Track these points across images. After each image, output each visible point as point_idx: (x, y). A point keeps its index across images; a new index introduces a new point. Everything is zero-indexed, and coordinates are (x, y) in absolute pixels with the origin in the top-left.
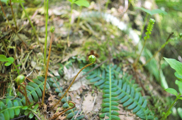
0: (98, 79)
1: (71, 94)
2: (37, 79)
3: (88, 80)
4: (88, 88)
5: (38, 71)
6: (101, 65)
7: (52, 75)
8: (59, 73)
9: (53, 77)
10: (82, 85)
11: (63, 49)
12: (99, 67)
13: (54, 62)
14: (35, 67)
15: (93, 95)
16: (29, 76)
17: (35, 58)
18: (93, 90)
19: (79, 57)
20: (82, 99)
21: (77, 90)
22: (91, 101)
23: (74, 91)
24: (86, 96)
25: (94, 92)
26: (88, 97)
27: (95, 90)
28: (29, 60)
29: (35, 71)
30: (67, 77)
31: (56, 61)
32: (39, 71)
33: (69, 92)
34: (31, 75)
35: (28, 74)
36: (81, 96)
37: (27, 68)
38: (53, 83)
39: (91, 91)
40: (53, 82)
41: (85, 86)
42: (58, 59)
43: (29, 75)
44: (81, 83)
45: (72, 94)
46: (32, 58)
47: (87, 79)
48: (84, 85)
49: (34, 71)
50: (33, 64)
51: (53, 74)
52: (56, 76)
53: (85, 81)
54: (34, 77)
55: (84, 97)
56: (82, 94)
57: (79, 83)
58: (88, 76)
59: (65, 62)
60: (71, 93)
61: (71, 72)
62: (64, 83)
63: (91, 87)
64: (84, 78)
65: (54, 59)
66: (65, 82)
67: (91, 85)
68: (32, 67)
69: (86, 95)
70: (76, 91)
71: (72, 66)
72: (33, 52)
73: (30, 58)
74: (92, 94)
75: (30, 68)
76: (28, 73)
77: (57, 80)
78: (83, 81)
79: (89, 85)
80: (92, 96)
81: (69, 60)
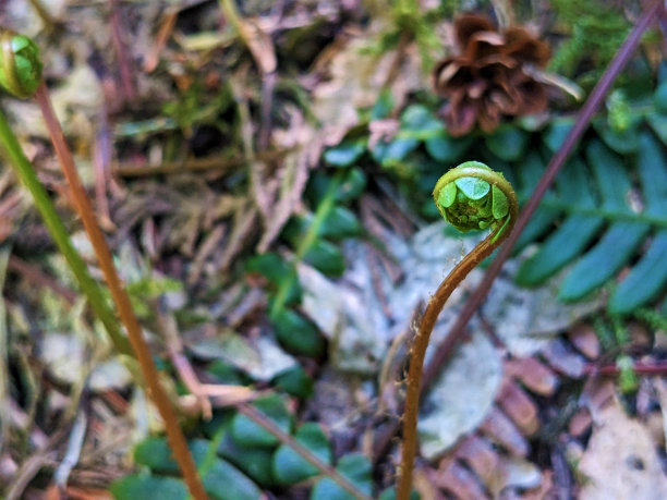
0: (619, 240)
1: (450, 476)
2: (145, 471)
3: (545, 293)
4: (573, 367)
5: (117, 402)
6: (603, 109)
7: (232, 393)
8: (285, 345)
9: (249, 402)
10: (510, 358)
11: (229, 114)
12: (591, 135)
13: (209, 265)
14: (88, 378)
15: (643, 402)
16: (78, 467)
17: (52, 304)
18: (625, 364)
19: (378, 127)
20: (565, 480)
21: (488, 420)
22: (639, 465)
23: (463, 440)
24: (585, 440)
25: (640, 374)
26: (601, 440)
27: (636, 354)
28: (23, 338)
29: (100, 408)
30: (361, 349)
31: (223, 244)
32: (126, 394)
33: (435, 464)
34: (82, 453)
35: (60, 460)
36: (540, 452)
37: (32, 410)
38: (271, 449)
39: (608, 375)
40: (269, 439)
41: (540, 358)
42: (228, 221)
43: (73, 456)
44: (497, 342)
45: (463, 474)
46: (34, 311)
47: (534, 281)
48: (523, 348)
49: (90, 412)
50: (63, 356)
51: (243, 378)
52: (272, 383)
53: (519, 315)
54: (111, 460)
55: (575, 450)
56: (547, 435)
57: (479, 351)
58: (531, 251)
59: (293, 225)
60: (449, 466)
61: (375, 282)
62: (354, 404)
63: (590, 346)
64: (501, 288)
65: (201, 238)
66: (364, 395)
67: (587, 322)
68: (65, 389)
69: (578, 427)
70: (480, 433)
71: (362, 235)
72: (19, 266)
73: (21, 322)
74: (630, 398)
75: (56, 400)
76: (60, 447)
77: (289, 406)
78: (502, 314)
79: (566, 338)
80: (633, 412)
81: (311, 197)
